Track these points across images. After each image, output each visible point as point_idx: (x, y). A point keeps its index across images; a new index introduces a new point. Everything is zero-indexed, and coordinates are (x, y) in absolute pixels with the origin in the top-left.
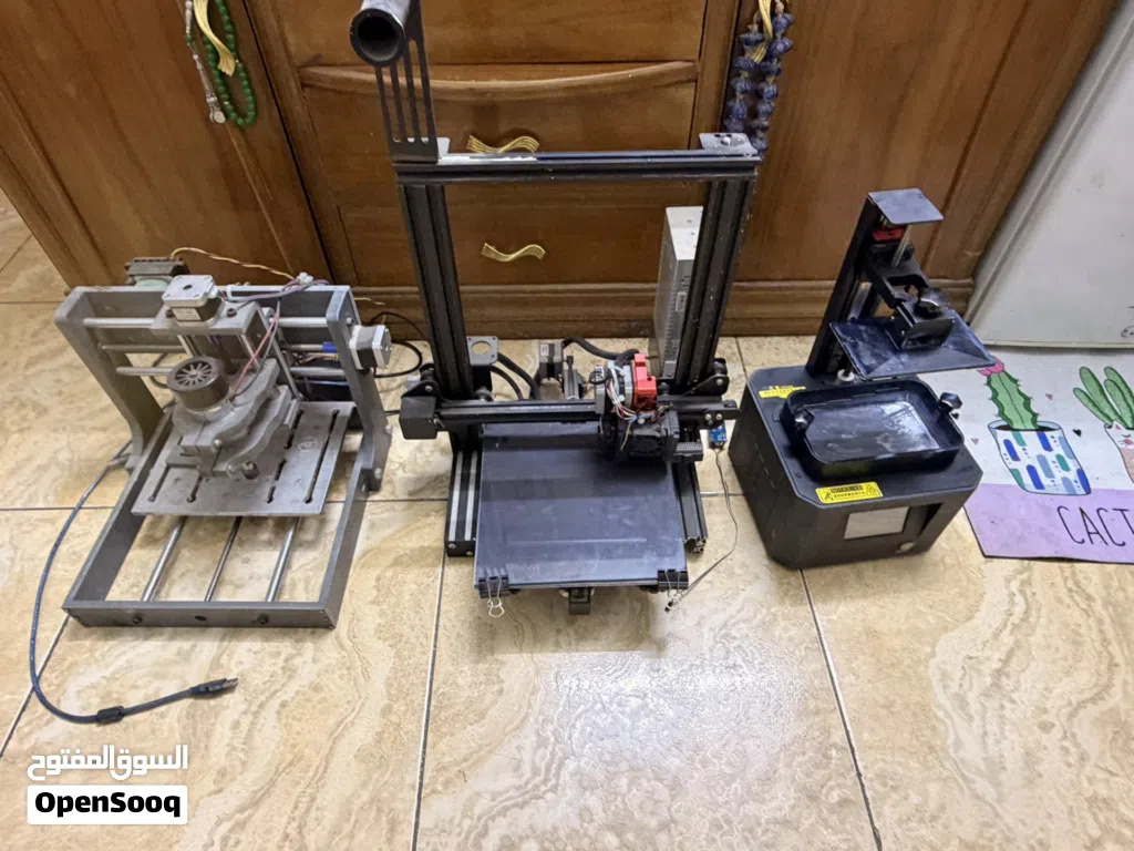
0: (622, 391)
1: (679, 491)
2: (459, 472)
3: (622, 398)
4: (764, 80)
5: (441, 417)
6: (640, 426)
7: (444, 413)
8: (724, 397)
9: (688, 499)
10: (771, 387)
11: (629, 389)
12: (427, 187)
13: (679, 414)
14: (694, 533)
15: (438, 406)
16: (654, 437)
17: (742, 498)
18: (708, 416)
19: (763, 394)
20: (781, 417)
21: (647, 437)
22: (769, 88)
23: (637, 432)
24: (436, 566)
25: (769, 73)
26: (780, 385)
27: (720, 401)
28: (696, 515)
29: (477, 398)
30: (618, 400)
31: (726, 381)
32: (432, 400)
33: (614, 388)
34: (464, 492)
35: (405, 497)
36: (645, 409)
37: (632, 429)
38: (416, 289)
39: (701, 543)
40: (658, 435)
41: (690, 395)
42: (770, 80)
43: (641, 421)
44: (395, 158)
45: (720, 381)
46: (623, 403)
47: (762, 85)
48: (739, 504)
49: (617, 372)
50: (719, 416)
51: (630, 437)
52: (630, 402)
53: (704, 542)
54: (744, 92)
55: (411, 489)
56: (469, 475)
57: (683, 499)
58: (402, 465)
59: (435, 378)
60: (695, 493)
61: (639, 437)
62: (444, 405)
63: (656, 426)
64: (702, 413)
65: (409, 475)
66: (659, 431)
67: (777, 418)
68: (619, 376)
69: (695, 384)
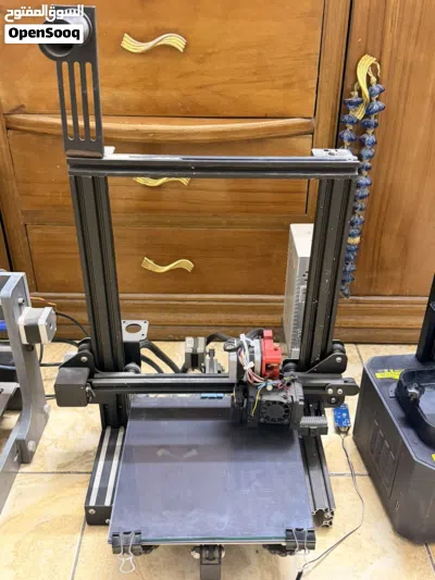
0: (252, 359)
1: (307, 464)
2: (105, 444)
3: (252, 364)
4: (365, 132)
5: (93, 387)
6: (268, 393)
7: (95, 382)
8: (345, 375)
9: (315, 473)
10: (386, 370)
11: (258, 357)
12: (93, 178)
13: (304, 388)
14: (322, 505)
15: (91, 376)
16: (281, 403)
17: (367, 478)
18: (330, 391)
19: (379, 376)
20: (396, 393)
21: (274, 402)
22: (369, 137)
23: (266, 398)
24: (75, 534)
25: (369, 126)
26: (394, 369)
27: (340, 378)
28: (323, 488)
29: (126, 370)
30: (248, 366)
31: (345, 359)
32: (86, 371)
33: (245, 356)
34: (109, 462)
35: (55, 470)
36: (272, 378)
37: (261, 395)
38: (84, 295)
39: (329, 514)
40: (285, 401)
41: (313, 372)
42: (370, 131)
43: (270, 388)
44: (69, 152)
45: (339, 359)
46: (253, 369)
47: (365, 136)
48: (365, 484)
49: (248, 342)
50: (340, 390)
51: (260, 402)
52: (258, 369)
53: (332, 513)
54: (350, 140)
55: (60, 462)
56: (114, 447)
57: (311, 472)
58: (55, 442)
59: (91, 350)
60: (322, 469)
61: (268, 402)
62: (96, 376)
63: (283, 394)
64: (324, 387)
65: (61, 450)
66: (285, 398)
67: (392, 394)
68: (249, 346)
69: (318, 362)
